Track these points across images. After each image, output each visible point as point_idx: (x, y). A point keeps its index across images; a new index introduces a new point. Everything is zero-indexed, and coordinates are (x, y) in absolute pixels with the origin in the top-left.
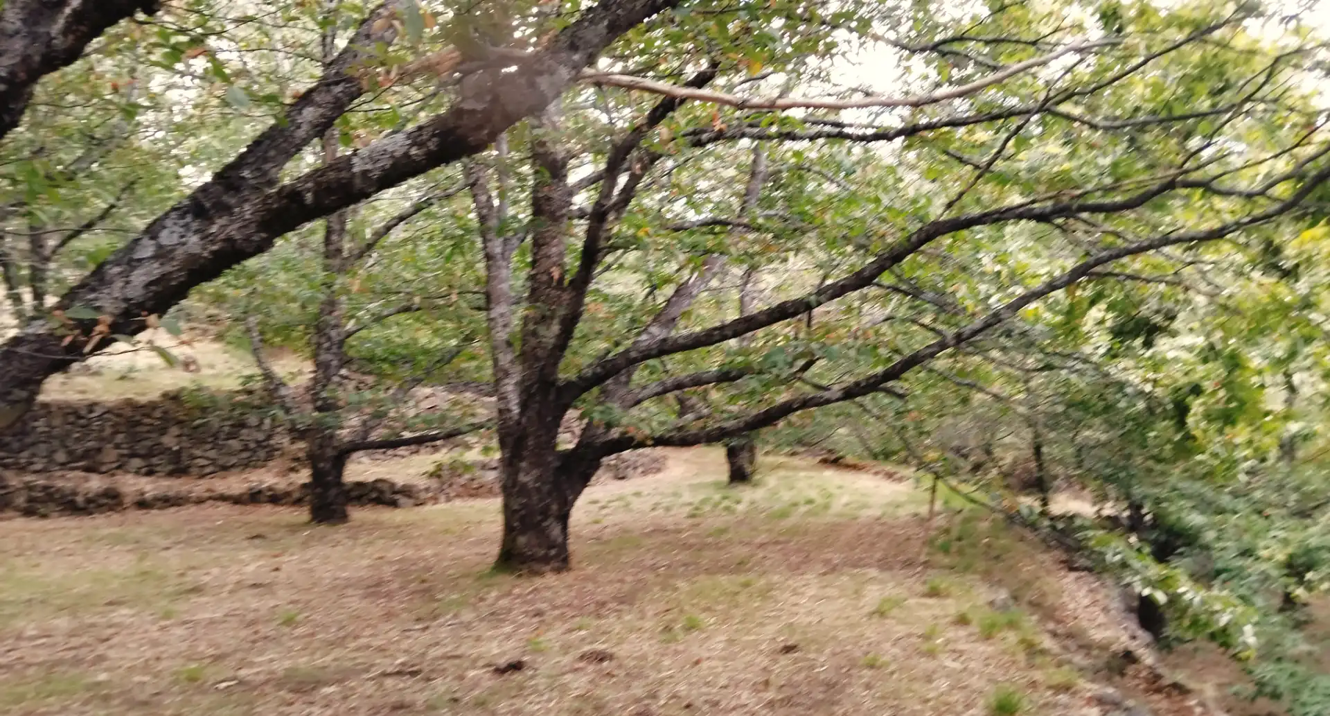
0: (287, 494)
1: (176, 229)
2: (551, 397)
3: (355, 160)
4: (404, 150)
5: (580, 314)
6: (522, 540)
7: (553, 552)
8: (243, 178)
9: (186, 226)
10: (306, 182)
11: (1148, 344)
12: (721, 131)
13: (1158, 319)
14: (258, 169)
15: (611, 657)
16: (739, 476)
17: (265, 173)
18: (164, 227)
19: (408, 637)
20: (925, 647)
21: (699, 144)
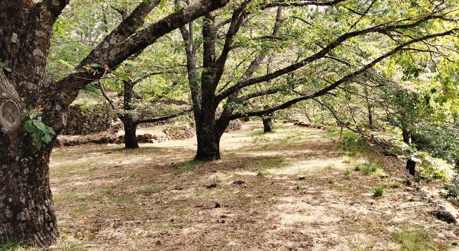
0: (114, 140)
1: (115, 38)
2: (213, 101)
3: (184, 11)
4: (199, 7)
5: (223, 71)
6: (204, 149)
7: (215, 153)
8: (134, 21)
9: (118, 37)
10: (168, 19)
11: (416, 75)
12: (270, 4)
13: (419, 67)
14: (138, 18)
15: (244, 182)
16: (267, 129)
17: (140, 19)
18: (111, 38)
19: (174, 179)
20: (346, 177)
21: (263, 9)
